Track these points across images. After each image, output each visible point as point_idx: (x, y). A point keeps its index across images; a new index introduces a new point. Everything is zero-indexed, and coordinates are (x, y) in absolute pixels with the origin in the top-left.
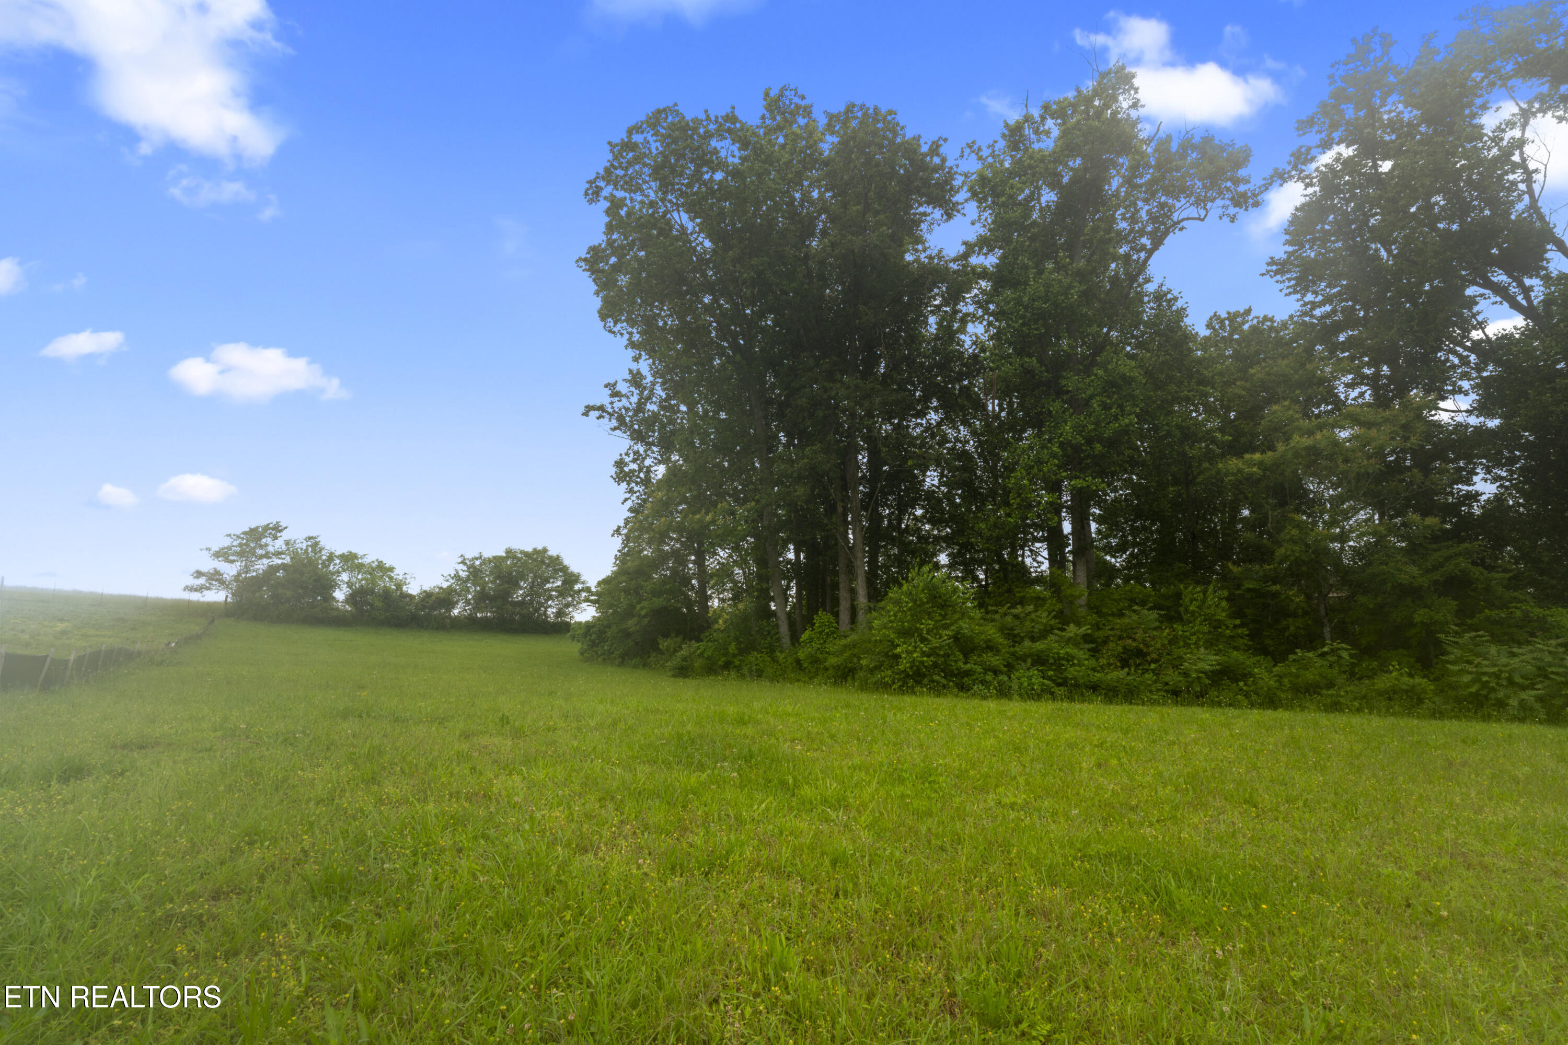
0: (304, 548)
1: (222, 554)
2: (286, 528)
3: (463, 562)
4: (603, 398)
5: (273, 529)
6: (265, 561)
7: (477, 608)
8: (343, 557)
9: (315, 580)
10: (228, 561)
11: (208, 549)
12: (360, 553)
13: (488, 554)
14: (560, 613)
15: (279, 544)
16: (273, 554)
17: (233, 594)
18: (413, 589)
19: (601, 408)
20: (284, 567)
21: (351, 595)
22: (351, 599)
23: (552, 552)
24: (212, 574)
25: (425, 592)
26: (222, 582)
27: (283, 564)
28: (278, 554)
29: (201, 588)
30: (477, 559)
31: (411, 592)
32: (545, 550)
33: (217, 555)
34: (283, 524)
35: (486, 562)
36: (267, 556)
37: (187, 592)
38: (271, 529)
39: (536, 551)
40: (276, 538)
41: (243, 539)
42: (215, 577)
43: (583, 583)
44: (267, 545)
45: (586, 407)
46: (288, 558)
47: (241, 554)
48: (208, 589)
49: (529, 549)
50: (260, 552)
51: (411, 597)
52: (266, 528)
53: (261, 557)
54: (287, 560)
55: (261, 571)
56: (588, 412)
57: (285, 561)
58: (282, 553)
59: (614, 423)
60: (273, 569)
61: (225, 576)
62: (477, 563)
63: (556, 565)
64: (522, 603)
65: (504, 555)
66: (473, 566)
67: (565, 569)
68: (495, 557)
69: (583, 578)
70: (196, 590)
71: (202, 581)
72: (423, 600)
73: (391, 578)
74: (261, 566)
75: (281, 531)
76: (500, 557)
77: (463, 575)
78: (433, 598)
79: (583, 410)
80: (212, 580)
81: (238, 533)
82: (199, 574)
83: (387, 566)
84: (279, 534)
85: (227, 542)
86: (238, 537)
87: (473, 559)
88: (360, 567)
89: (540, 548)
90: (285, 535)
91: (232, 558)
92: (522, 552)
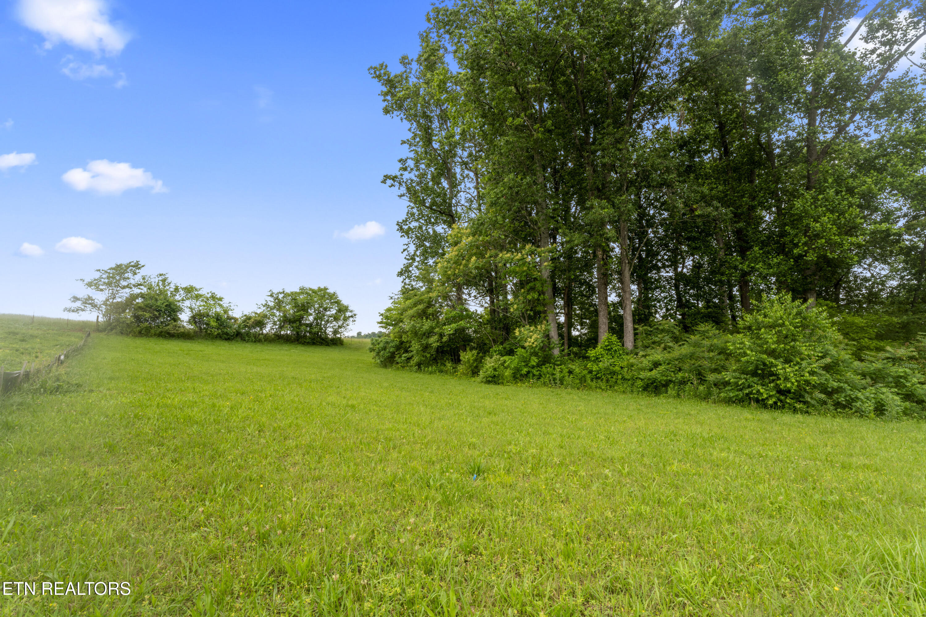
0: (157, 281)
1: (94, 284)
2: (143, 266)
3: (271, 296)
4: (395, 170)
5: (133, 266)
6: (127, 290)
7: (281, 327)
8: (185, 289)
9: (166, 306)
10: (98, 289)
11: (83, 280)
12: (198, 287)
13: (288, 291)
14: (335, 332)
15: (138, 278)
16: (134, 286)
17: (104, 315)
18: (237, 313)
19: (394, 178)
20: (142, 295)
21: (192, 317)
22: (194, 319)
23: (331, 291)
24: (86, 299)
25: (245, 315)
26: (94, 306)
27: (141, 293)
28: (138, 285)
29: (77, 310)
30: (281, 293)
31: (235, 315)
32: (326, 289)
33: (90, 285)
34: (142, 263)
35: (286, 295)
36: (128, 286)
37: (66, 312)
38: (132, 266)
39: (320, 290)
40: (135, 274)
41: (109, 273)
42: (89, 302)
43: (351, 311)
44: (128, 278)
45: (385, 176)
46: (145, 289)
47: (109, 284)
48: (83, 310)
49: (315, 288)
50: (124, 283)
51: (236, 320)
52: (128, 266)
53: (124, 287)
54: (144, 290)
55: (124, 298)
56: (385, 180)
57: (143, 291)
58: (141, 285)
59: (403, 190)
60: (133, 297)
61: (96, 301)
62: (281, 296)
63: (333, 298)
64: (310, 325)
65: (298, 291)
66: (277, 298)
67: (338, 302)
68: (292, 293)
69: (350, 308)
70: (73, 311)
71: (78, 304)
72: (244, 321)
73: (220, 305)
74: (125, 294)
75: (139, 268)
76: (296, 293)
77: (272, 304)
78: (252, 320)
79: (382, 178)
80: (86, 303)
81: (106, 268)
82: (76, 299)
83: (218, 296)
84: (137, 271)
85: (97, 275)
86: (106, 272)
87: (278, 293)
88: (198, 297)
89: (322, 287)
90: (142, 272)
91: (101, 287)
92: (310, 289)
